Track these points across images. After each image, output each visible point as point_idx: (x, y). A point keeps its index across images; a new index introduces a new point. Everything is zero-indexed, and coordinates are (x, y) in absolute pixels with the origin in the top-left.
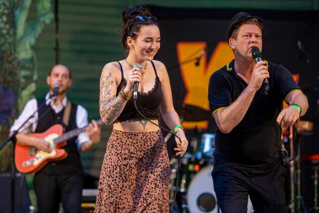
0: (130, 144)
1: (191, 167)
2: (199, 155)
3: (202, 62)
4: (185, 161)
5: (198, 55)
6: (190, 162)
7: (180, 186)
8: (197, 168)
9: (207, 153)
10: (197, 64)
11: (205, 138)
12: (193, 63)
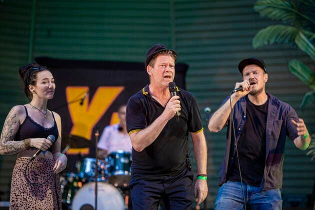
0: (35, 167)
1: (75, 184)
2: (82, 175)
3: (86, 102)
4: (71, 179)
5: (82, 97)
6: (75, 180)
7: (66, 199)
8: (80, 184)
9: (88, 173)
10: (82, 104)
11: (86, 162)
12: (78, 103)
